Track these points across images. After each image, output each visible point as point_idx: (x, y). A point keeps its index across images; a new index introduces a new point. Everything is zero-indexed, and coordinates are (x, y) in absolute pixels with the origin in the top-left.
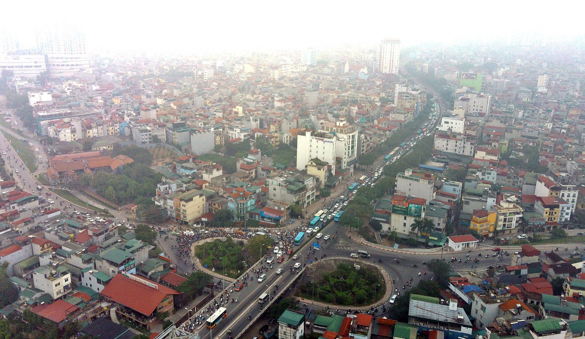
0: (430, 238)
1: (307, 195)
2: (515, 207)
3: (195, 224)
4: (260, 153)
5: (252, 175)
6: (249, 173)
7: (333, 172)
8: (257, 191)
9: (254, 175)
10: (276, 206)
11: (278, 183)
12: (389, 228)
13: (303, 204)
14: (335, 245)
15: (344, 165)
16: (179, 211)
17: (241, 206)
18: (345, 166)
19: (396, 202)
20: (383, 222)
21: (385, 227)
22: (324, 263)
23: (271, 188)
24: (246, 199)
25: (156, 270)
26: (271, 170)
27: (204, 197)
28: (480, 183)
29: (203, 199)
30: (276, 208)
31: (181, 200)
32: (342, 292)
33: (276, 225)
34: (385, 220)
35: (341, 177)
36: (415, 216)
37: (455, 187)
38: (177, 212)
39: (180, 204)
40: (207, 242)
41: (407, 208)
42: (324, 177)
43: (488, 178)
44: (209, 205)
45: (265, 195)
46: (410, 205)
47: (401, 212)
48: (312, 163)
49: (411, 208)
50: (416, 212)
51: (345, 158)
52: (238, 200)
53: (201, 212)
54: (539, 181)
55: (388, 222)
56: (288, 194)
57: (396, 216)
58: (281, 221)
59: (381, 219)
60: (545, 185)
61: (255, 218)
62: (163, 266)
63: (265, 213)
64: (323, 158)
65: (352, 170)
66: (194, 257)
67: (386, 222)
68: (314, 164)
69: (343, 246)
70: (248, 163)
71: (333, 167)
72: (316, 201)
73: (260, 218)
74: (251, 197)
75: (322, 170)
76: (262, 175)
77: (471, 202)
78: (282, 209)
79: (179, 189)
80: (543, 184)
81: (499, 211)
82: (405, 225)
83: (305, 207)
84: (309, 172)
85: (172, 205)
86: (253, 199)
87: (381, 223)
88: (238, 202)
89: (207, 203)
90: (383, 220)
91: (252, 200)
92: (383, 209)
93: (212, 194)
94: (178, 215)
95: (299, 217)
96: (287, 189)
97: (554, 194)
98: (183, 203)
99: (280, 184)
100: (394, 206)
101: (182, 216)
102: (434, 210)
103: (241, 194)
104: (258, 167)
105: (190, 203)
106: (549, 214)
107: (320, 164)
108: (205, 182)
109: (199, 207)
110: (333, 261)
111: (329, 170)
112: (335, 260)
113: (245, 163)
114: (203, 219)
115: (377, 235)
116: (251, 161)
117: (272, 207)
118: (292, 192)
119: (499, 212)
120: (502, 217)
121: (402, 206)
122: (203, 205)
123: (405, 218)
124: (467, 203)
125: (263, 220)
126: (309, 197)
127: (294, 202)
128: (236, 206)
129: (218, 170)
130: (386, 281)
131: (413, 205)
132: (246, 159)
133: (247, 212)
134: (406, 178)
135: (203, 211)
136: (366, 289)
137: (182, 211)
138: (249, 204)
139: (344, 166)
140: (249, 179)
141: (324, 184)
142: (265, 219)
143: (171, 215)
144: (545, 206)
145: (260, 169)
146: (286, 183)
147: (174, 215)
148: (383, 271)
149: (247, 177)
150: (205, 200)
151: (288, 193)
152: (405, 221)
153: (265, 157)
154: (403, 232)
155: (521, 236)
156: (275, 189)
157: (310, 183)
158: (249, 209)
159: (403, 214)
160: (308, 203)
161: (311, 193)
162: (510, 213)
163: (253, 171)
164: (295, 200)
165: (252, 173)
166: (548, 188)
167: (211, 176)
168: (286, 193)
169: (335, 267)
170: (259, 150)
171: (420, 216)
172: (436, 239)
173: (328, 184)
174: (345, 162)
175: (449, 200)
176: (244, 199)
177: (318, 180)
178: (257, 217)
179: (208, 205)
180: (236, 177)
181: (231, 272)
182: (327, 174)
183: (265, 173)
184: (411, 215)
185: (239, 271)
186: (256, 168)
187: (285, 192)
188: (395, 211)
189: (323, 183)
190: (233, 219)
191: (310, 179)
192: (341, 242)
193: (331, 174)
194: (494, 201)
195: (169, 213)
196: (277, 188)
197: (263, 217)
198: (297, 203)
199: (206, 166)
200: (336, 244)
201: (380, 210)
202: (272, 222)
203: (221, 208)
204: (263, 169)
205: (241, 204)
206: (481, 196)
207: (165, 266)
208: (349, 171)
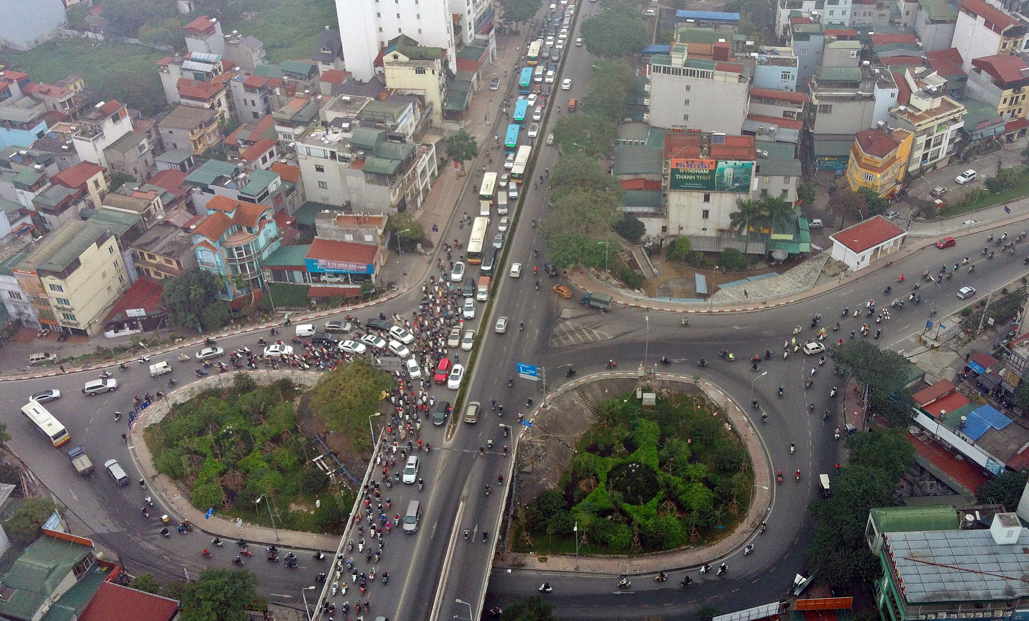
0: (774, 236)
1: (419, 171)
2: (946, 106)
3: (107, 328)
4: (218, 26)
5: (220, 109)
6: (212, 107)
7: (453, 66)
8: (272, 188)
9: (224, 106)
10: (348, 232)
11: (328, 150)
12: (664, 229)
13: (414, 201)
14: (556, 330)
15: (469, 33)
16: (46, 302)
17: (240, 255)
18: (471, 36)
19: (682, 160)
20: (645, 215)
21: (653, 227)
22: (556, 408)
23: (307, 167)
24: (250, 230)
25: (52, 596)
26: (274, 87)
27: (112, 242)
28: (831, 41)
29: (111, 250)
30: (349, 238)
31: (41, 273)
32: (645, 503)
33: (364, 289)
34: (651, 210)
35: (475, 77)
36: (733, 191)
37: (786, 69)
38: (42, 307)
39: (42, 286)
40: (174, 405)
41: (712, 172)
42: (438, 90)
43: (831, 13)
44: (134, 256)
45: (293, 189)
46: (721, 164)
47: (697, 185)
48: (396, 57)
49: (722, 170)
50: (735, 180)
51: (469, 12)
52: (225, 237)
53: (117, 285)
54: (968, 12)
55: (661, 212)
56: (371, 186)
57: (682, 196)
58: (373, 276)
59: (640, 209)
60: (988, 24)
61: (293, 279)
62: (72, 573)
63: (322, 262)
64: (420, 31)
65: (493, 45)
66: (154, 477)
67: (653, 215)
68: (403, 58)
69: (579, 330)
70: (198, 75)
71: (452, 53)
72: (439, 176)
73: (309, 277)
74: (264, 218)
75: (429, 72)
76: (250, 103)
77: (836, 106)
78: (369, 238)
79: (18, 225)
80: (981, 20)
81: (916, 124)
82: (706, 214)
83: (419, 205)
84: (391, 83)
85: (16, 289)
86: (270, 222)
87: (641, 219)
88: (228, 245)
89: (128, 253)
90: (646, 209)
91: (268, 227)
92: (636, 174)
93: (132, 222)
94: (46, 317)
95: (419, 246)
96: (366, 172)
97: (1010, 44)
98: (48, 281)
99: (333, 153)
100: (675, 171)
101: (59, 316)
102: (766, 154)
103: (231, 216)
104: (232, 83)
105: (76, 277)
106: (1011, 104)
107: (421, 58)
108: (89, 168)
109: (104, 275)
110: (576, 397)
111: (445, 64)
112: (581, 389)
113: (190, 76)
114: (132, 313)
115: (638, 254)
116: (208, 68)
117: (334, 236)
118: (380, 177)
119: (919, 129)
120: (922, 140)
121: (700, 167)
122: (116, 264)
123: (707, 199)
124: (826, 109)
125: (319, 281)
126: (423, 172)
127: (393, 207)
128: (226, 256)
129: (116, 119)
130: (740, 429)
131: (731, 163)
132: (188, 64)
133: (263, 265)
134: (677, 72)
135: (121, 279)
136: (704, 475)
137: (53, 302)
138: (262, 240)
139: (469, 35)
140: (214, 126)
141: (440, 111)
142: (323, 278)
143: (20, 314)
144: (1002, 85)
145: (240, 86)
146: (352, 150)
147: (31, 313)
148: (715, 393)
149: (211, 122)
150: (116, 247)
151: (367, 181)
152: (706, 206)
153: (236, 35)
154: (702, 233)
155: (963, 176)
156: (320, 169)
157: (409, 123)
158: (265, 255)
159: (699, 189)
160: (426, 190)
161: (427, 159)
162: (940, 125)
163: (222, 97)
164: (394, 199)
165: (220, 104)
166: (997, 30)
167: (102, 144)
168: (364, 182)
169: (588, 413)
170: (214, 20)
171: (745, 188)
172: (790, 237)
173: (450, 107)
174: (470, 24)
175: (785, 112)
176: (245, 229)
177: (419, 100)
178: (298, 275)
179: (129, 259)
180: (177, 128)
181: (294, 507)
182: (443, 80)
183: (257, 97)
184: (723, 189)
185: (318, 502)
186: (226, 84)
187: (357, 179)
188: (677, 185)
189: (437, 107)
190: (225, 292)
191: (406, 112)
192: (567, 313)
193: (448, 73)
194: (893, 95)
195: (12, 310)
196: (328, 164)
197: (317, 275)
198: (402, 206)
199: (69, 100)
200: (557, 325)
201: (626, 177)
202: (346, 281)
203: (175, 265)
204: (249, 88)
205: (237, 249)
206: (855, 85)
207: (77, 570)
208: (488, 51)
